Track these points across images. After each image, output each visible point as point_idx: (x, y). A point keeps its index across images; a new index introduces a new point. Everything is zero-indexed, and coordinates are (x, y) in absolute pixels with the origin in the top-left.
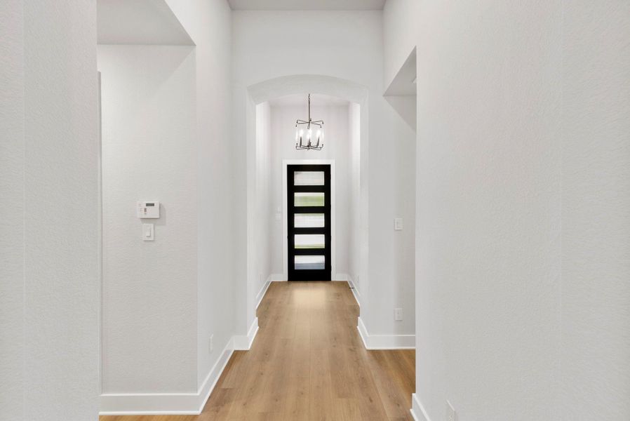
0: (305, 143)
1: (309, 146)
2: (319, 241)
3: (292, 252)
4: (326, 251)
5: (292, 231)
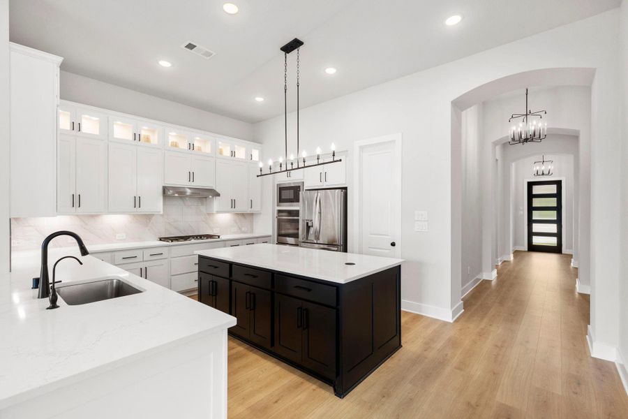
0: (540, 173)
1: (543, 174)
2: (553, 228)
3: (531, 234)
4: (559, 235)
5: (531, 221)
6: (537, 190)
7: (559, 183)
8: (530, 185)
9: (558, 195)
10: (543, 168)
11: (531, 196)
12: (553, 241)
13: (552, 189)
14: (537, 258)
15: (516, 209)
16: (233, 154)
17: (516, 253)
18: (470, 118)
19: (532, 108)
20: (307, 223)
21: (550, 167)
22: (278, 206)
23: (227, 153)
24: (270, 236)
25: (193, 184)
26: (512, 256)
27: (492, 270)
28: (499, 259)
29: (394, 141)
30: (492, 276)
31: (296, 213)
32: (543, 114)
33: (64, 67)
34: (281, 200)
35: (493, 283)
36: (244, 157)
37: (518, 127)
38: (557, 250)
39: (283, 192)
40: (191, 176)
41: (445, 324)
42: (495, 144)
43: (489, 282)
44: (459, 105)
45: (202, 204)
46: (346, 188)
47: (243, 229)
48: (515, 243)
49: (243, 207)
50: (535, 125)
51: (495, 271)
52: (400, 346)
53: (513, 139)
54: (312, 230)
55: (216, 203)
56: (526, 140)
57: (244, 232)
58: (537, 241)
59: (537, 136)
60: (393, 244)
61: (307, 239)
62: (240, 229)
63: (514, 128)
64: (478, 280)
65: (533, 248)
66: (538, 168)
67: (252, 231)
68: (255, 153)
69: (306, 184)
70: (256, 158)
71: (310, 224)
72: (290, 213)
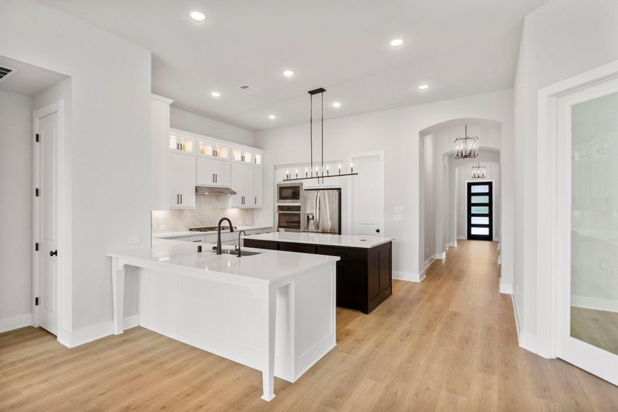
0: (476, 176)
1: (479, 177)
2: (485, 221)
3: (470, 226)
4: (490, 226)
5: (470, 215)
6: (475, 189)
7: (490, 184)
8: (470, 185)
9: (490, 194)
10: (478, 172)
11: (470, 195)
12: (485, 231)
13: (485, 189)
14: (474, 243)
15: (459, 205)
16: (243, 158)
17: (459, 241)
18: (429, 140)
19: (469, 135)
20: (308, 217)
21: (484, 171)
22: (278, 202)
23: (238, 157)
24: (271, 228)
25: (215, 184)
26: (456, 243)
27: (443, 252)
28: (447, 245)
29: (379, 156)
31: (298, 208)
32: (476, 139)
33: (171, 105)
34: (281, 197)
35: (443, 261)
36: (250, 161)
37: (460, 147)
38: (489, 238)
39: (283, 191)
40: (215, 178)
41: (416, 283)
42: (444, 155)
43: (440, 261)
44: (423, 134)
45: (218, 201)
46: (340, 189)
47: (247, 222)
48: (458, 234)
49: (249, 204)
50: (472, 146)
51: (445, 253)
52: (391, 293)
53: (458, 155)
54: (311, 221)
55: (231, 200)
56: (466, 156)
57: (247, 225)
58: (475, 231)
59: (472, 154)
60: (378, 231)
61: (308, 229)
62: (244, 222)
63: (458, 148)
64: (432, 259)
65: (471, 237)
66: (475, 172)
67: (253, 225)
68: (258, 157)
69: (307, 184)
70: (259, 162)
71: (311, 217)
72: (289, 208)
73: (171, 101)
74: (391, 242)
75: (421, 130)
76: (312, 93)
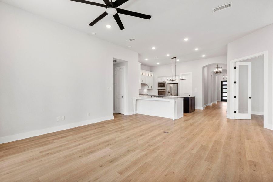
1: (224, 79)
3: (222, 96)
5: (222, 92)
6: (224, 83)
8: (222, 82)
11: (222, 85)
15: (218, 89)
17: (218, 102)
18: (206, 69)
19: (219, 67)
22: (158, 88)
23: (147, 75)
25: (142, 82)
26: (216, 102)
27: (211, 103)
29: (190, 74)
30: (211, 105)
31: (165, 89)
32: (221, 67)
34: (159, 86)
35: (211, 106)
36: (150, 76)
37: (216, 70)
39: (160, 84)
41: (201, 110)
42: (211, 72)
44: (204, 67)
46: (178, 84)
48: (218, 99)
49: (150, 88)
50: (220, 70)
52: (195, 111)
53: (215, 73)
54: (169, 93)
55: (146, 87)
56: (218, 73)
58: (224, 98)
59: (220, 72)
60: (190, 95)
61: (168, 95)
64: (207, 105)
65: (223, 100)
66: (224, 77)
67: (150, 94)
68: (152, 74)
69: (167, 82)
70: (152, 76)
71: (169, 92)
72: (162, 89)
73: (141, 63)
74: (194, 97)
75: (203, 66)
76: (172, 58)
